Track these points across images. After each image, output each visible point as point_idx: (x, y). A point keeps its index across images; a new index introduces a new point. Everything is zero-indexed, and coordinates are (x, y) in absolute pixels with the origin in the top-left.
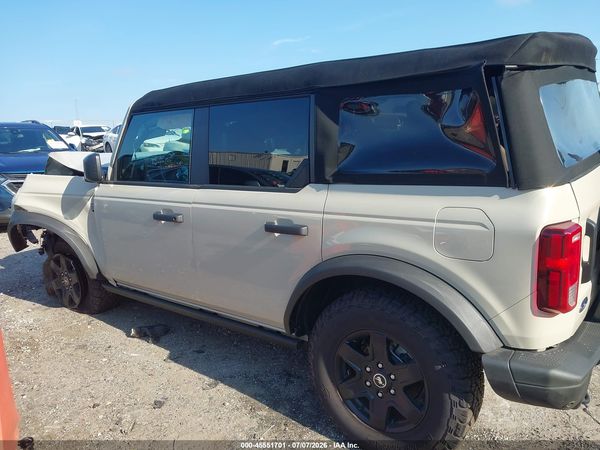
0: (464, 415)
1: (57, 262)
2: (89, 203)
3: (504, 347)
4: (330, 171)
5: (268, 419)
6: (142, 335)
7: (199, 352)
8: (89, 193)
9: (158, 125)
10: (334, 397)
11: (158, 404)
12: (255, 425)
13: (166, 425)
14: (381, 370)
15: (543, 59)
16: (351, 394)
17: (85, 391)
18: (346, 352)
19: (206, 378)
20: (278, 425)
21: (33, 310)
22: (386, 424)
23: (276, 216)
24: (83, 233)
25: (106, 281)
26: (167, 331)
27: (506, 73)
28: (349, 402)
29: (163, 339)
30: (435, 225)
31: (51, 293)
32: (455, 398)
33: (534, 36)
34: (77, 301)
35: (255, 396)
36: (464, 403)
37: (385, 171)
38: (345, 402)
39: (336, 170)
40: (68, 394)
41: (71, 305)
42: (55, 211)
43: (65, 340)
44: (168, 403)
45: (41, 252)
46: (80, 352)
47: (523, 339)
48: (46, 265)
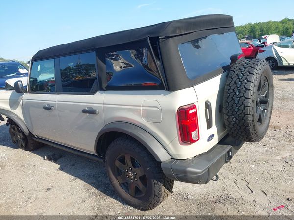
0: (160, 188)
1: (14, 128)
2: (21, 102)
3: (172, 158)
4: (104, 85)
5: (93, 194)
6: (49, 159)
7: (73, 165)
8: (20, 98)
9: (45, 66)
10: (116, 183)
11: (49, 189)
12: (87, 196)
13: (49, 198)
14: (131, 170)
15: (178, 32)
16: (121, 181)
17: (20, 185)
18: (117, 163)
19: (72, 177)
20: (97, 196)
21: (6, 150)
22: (135, 194)
23: (86, 106)
24: (21, 116)
25: (33, 136)
26: (61, 157)
27: (160, 40)
28: (122, 185)
29: (59, 160)
30: (142, 108)
31: (14, 142)
32: (156, 182)
33: (171, 22)
34: (24, 145)
35: (90, 184)
36: (159, 183)
37: (122, 85)
38: (120, 185)
39: (107, 84)
40: (12, 187)
41: (22, 147)
42: (7, 107)
43: (17, 163)
44: (53, 189)
45: (7, 124)
46: (22, 168)
47: (179, 155)
48: (10, 130)
